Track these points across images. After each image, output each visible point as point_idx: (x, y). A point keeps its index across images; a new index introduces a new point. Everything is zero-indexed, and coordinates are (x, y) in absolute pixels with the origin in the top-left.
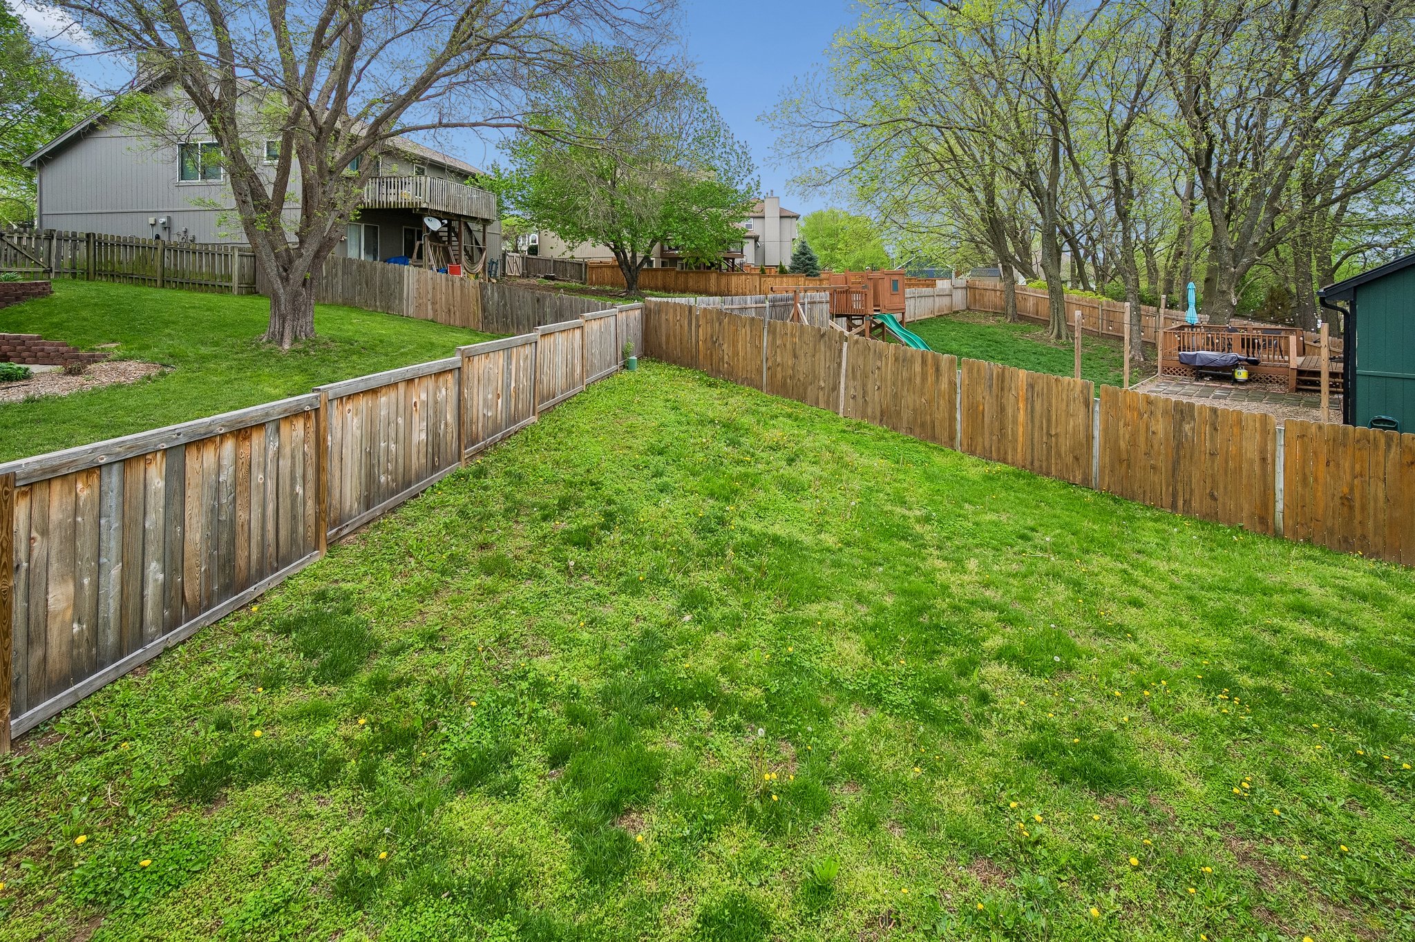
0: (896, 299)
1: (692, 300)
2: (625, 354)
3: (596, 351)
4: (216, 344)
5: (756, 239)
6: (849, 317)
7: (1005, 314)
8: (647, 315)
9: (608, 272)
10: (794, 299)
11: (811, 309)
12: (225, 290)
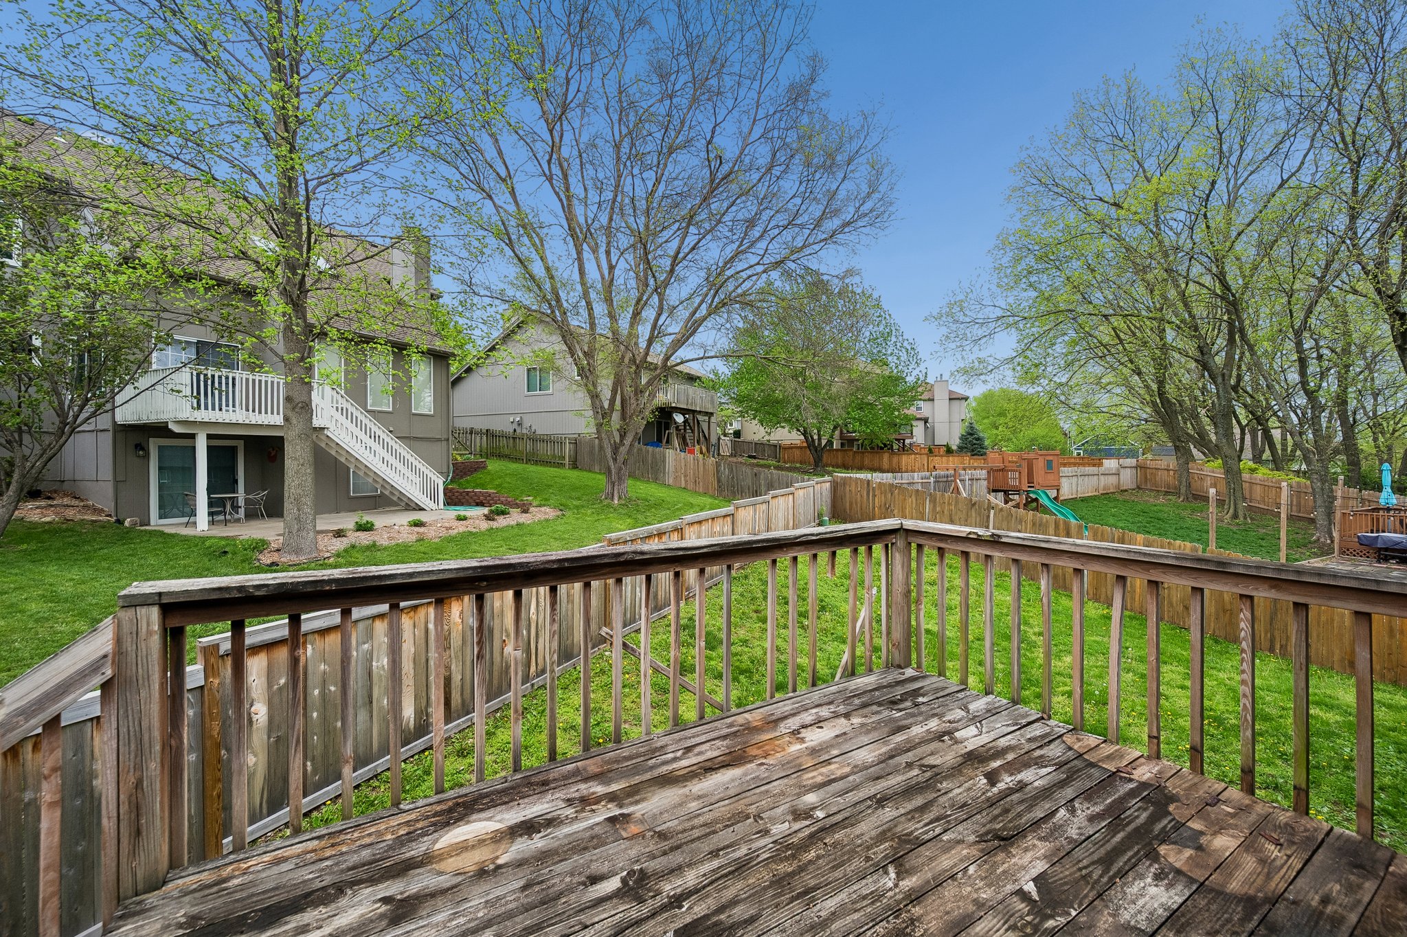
0: (1050, 477)
1: (869, 476)
2: (820, 515)
3: (801, 511)
4: (578, 499)
5: (926, 421)
6: (1006, 492)
7: (1178, 494)
8: (836, 487)
9: (797, 452)
10: (954, 476)
11: (971, 485)
12: (561, 465)
